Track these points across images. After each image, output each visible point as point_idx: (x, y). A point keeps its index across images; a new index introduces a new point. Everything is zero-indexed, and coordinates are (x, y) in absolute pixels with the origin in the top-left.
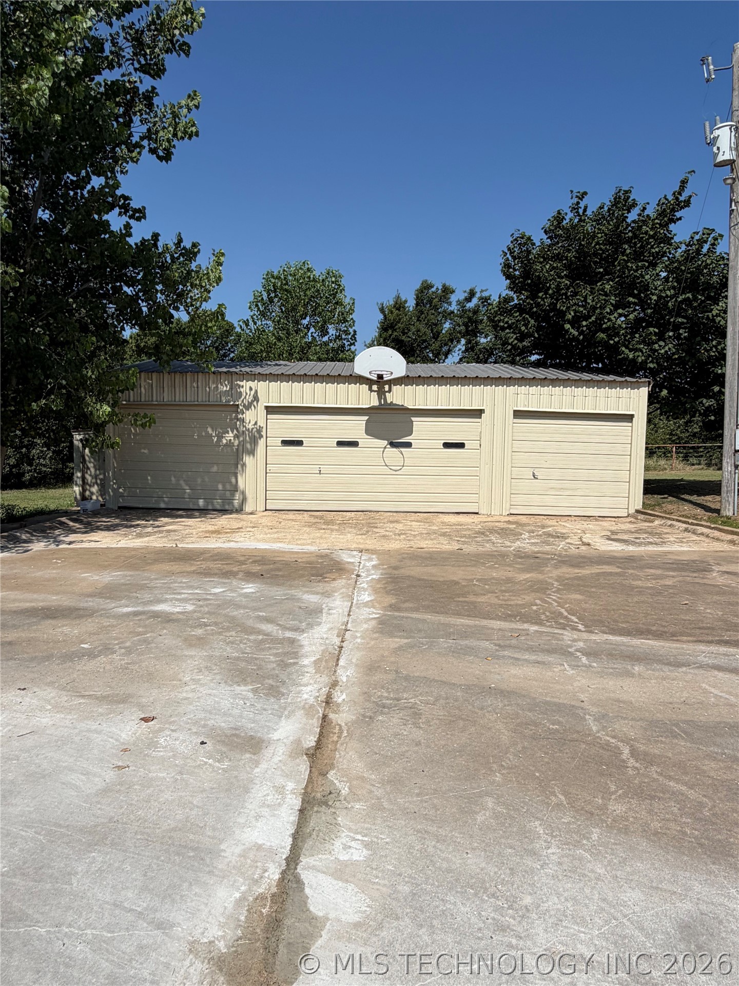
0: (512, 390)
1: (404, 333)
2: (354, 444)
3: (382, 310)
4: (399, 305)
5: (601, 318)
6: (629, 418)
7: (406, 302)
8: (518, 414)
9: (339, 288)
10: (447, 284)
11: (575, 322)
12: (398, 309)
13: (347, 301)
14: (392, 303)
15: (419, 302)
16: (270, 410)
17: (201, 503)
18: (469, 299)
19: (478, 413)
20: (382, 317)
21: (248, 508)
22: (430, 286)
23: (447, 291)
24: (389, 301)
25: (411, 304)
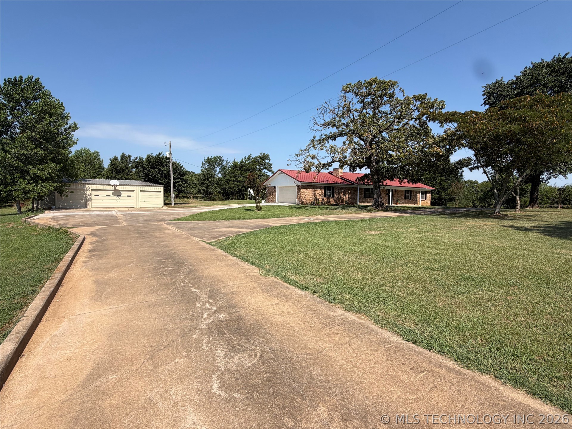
0: (140, 187)
1: (118, 167)
2: (110, 196)
3: (111, 160)
4: (116, 159)
5: (156, 175)
6: (160, 192)
7: (118, 157)
8: (141, 191)
9: (99, 156)
10: (130, 155)
11: (151, 176)
12: (116, 160)
13: (101, 159)
14: (113, 158)
15: (122, 159)
16: (92, 190)
17: (74, 206)
18: (136, 159)
19: (133, 191)
20: (110, 162)
21: (88, 207)
22: (125, 155)
23: (130, 156)
24: (112, 157)
25: (119, 159)
